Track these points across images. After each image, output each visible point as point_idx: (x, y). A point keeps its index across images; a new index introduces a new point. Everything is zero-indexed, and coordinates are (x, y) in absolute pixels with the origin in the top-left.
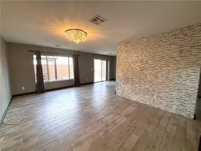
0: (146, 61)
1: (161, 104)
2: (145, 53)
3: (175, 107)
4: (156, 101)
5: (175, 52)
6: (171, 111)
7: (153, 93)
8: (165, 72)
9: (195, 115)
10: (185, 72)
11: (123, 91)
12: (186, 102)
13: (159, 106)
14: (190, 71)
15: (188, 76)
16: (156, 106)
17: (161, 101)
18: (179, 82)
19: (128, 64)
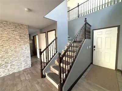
1: (14, 69)
3: (23, 66)
4: (10, 69)
5: (18, 36)
6: (21, 70)
7: (6, 65)
8: (13, 48)
9: (32, 65)
10: (24, 47)
12: (27, 61)
13: (14, 71)
14: (26, 46)
16: (11, 73)
17: (14, 67)
18: (22, 52)
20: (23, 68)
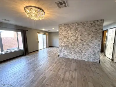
0: (77, 36)
2: (77, 31)
3: (92, 59)
4: (83, 57)
7: (81, 53)
8: (87, 42)
10: (96, 42)
11: (64, 54)
13: (85, 59)
14: (98, 41)
15: (97, 43)
16: (83, 60)
17: (86, 57)
18: (93, 46)
19: (66, 37)
20: (91, 61)
